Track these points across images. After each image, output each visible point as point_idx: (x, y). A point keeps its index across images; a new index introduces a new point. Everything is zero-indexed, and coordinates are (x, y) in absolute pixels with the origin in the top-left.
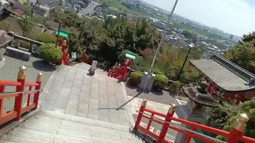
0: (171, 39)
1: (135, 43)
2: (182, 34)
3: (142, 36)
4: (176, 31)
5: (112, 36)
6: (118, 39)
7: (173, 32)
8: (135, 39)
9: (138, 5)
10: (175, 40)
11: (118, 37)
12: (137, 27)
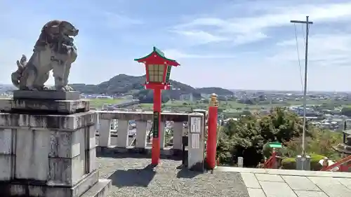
0: (327, 125)
1: (276, 135)
2: (342, 113)
3: (282, 126)
4: (330, 113)
5: (245, 136)
6: (253, 138)
7: (327, 115)
8: (274, 131)
9: (261, 97)
10: (333, 125)
11: (253, 135)
12: (272, 118)
